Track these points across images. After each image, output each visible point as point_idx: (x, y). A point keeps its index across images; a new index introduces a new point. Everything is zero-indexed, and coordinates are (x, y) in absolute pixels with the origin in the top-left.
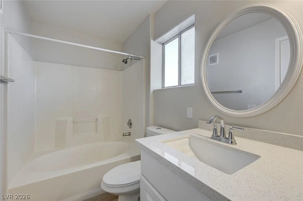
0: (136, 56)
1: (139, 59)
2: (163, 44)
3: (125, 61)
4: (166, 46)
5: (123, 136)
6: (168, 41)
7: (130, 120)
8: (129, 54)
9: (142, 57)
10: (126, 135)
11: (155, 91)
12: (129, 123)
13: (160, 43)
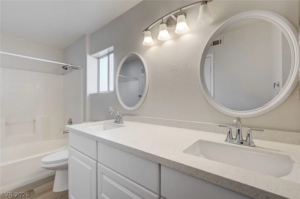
0: (74, 66)
1: (77, 69)
2: (98, 58)
3: (65, 68)
4: (100, 60)
5: (63, 133)
6: (102, 57)
7: (70, 119)
8: (67, 65)
9: (81, 67)
10: (66, 133)
11: (91, 95)
12: (70, 122)
13: (96, 57)
